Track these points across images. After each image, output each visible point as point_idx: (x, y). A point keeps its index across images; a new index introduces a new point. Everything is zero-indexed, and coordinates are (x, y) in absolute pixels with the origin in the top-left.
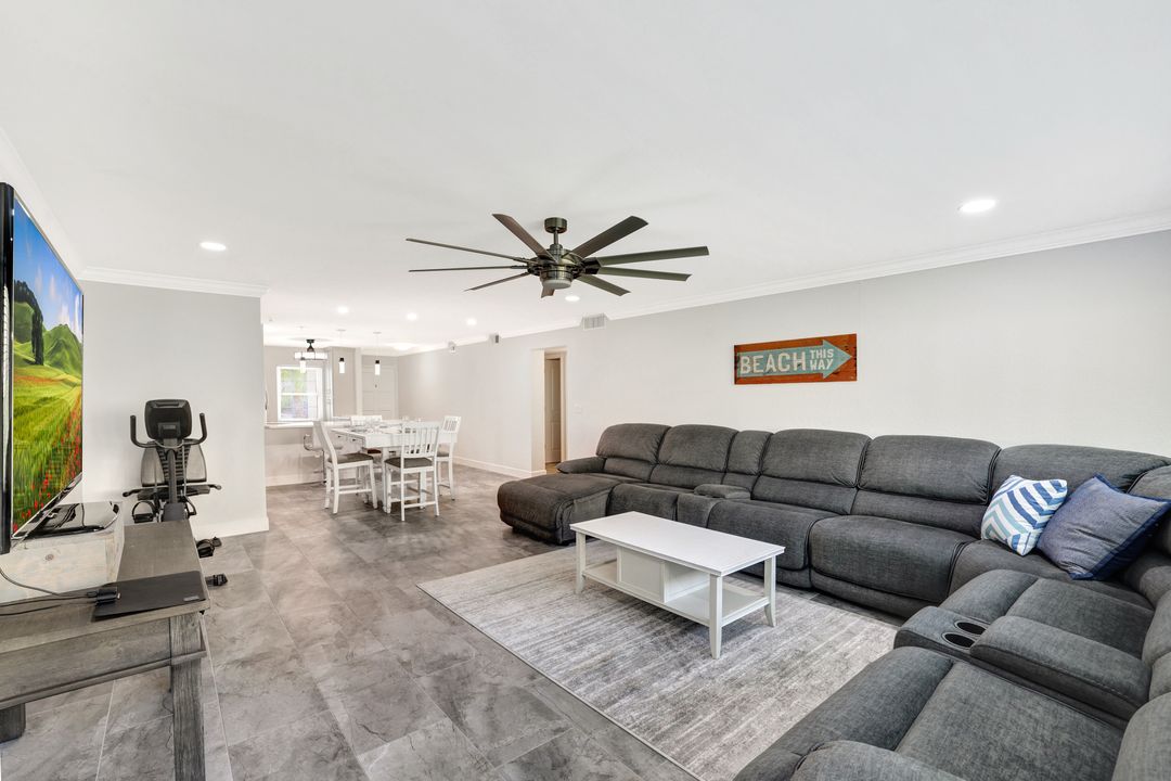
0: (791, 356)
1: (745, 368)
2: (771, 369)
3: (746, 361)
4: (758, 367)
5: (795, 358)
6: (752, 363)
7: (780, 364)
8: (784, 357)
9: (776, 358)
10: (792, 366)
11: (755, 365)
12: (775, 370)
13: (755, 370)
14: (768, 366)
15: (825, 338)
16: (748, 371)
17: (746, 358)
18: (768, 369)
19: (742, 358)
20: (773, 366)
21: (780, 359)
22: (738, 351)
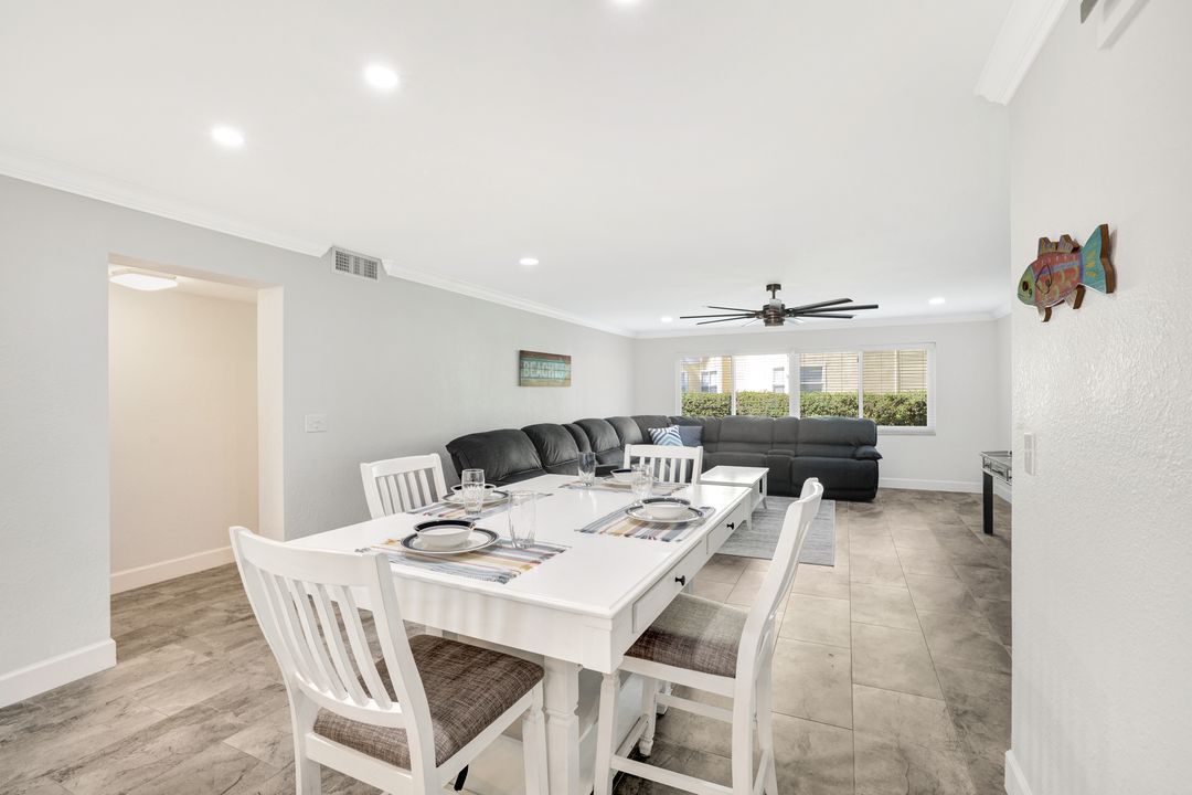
1: (526, 372)
4: (533, 373)
11: (532, 370)
16: (527, 375)
18: (537, 375)
20: (540, 372)
22: (523, 355)
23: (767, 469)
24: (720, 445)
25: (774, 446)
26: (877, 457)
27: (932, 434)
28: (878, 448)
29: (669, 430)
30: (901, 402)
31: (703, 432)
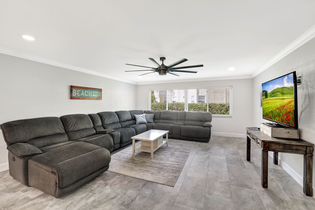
0: (88, 92)
1: (75, 94)
2: (83, 95)
3: (74, 91)
4: (79, 94)
5: (89, 93)
6: (77, 93)
7: (85, 94)
8: (86, 92)
9: (84, 92)
10: (88, 95)
11: (78, 93)
12: (84, 95)
13: (78, 95)
14: (82, 94)
15: (96, 89)
16: (75, 95)
17: (75, 90)
18: (82, 95)
19: (74, 90)
20: (83, 94)
21: (85, 92)
22: (72, 88)
23: (168, 131)
24: (160, 121)
25: (178, 121)
26: (210, 127)
27: (231, 117)
28: (212, 123)
29: (141, 115)
30: (224, 106)
31: (154, 116)
